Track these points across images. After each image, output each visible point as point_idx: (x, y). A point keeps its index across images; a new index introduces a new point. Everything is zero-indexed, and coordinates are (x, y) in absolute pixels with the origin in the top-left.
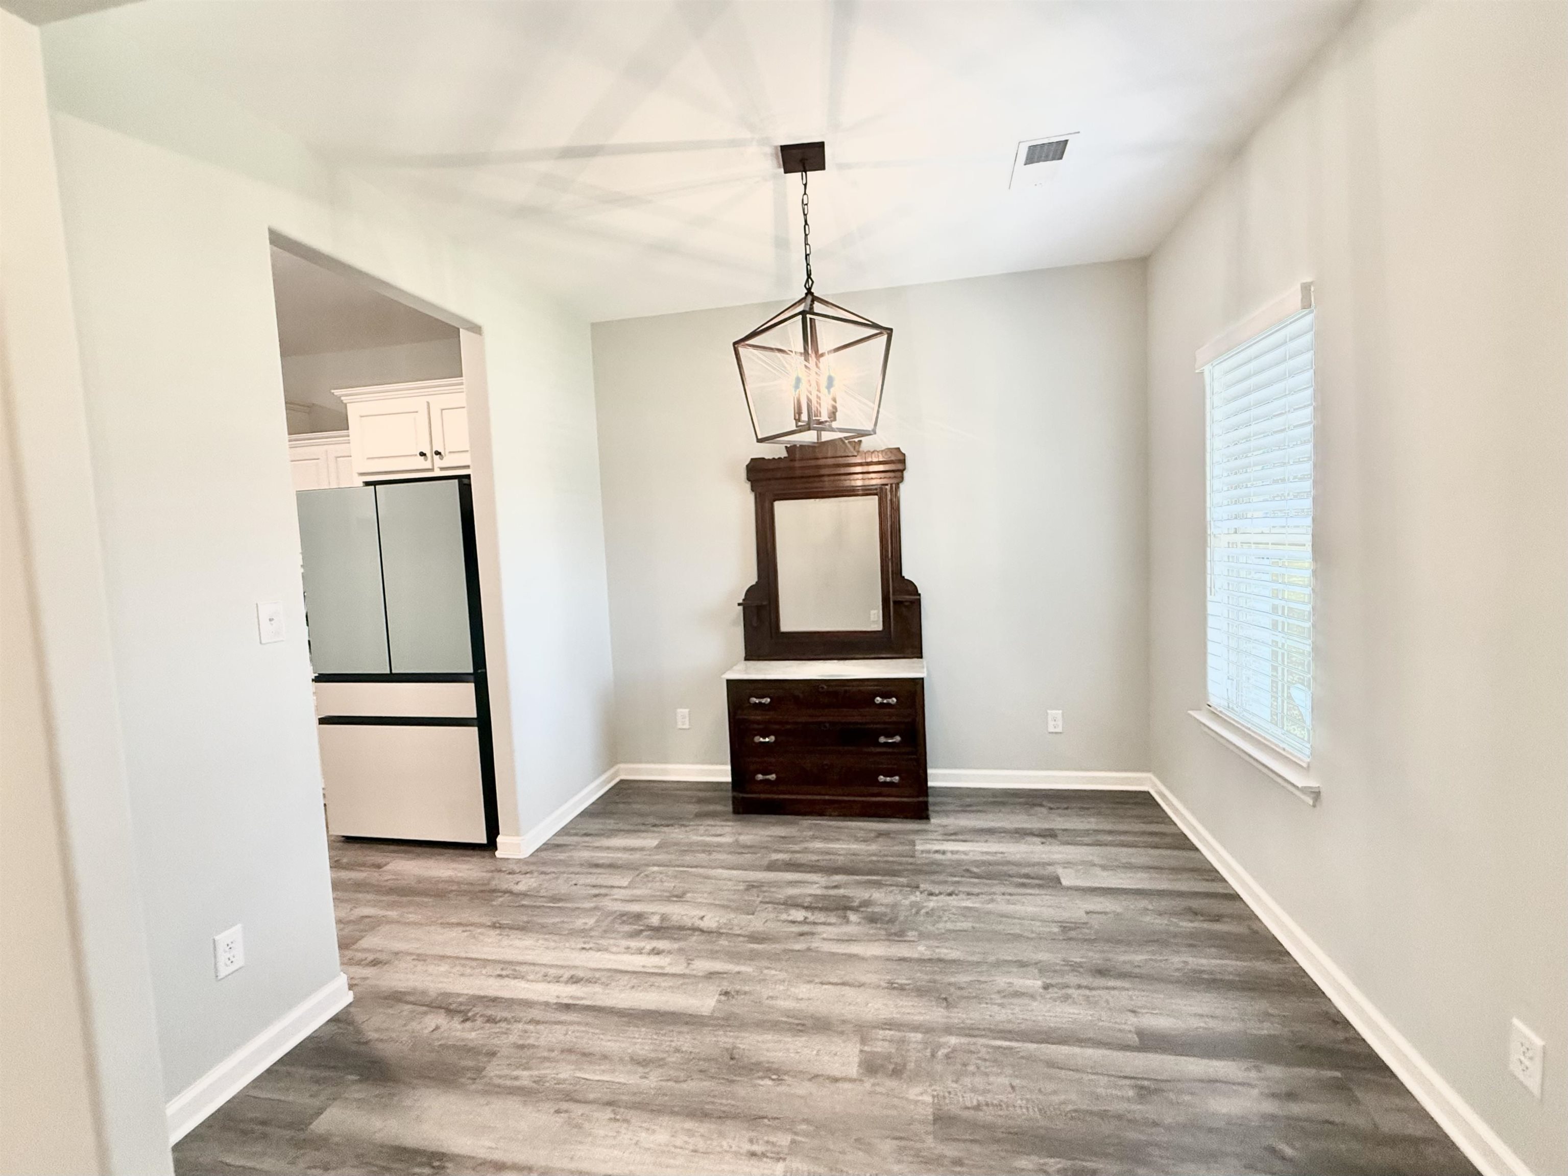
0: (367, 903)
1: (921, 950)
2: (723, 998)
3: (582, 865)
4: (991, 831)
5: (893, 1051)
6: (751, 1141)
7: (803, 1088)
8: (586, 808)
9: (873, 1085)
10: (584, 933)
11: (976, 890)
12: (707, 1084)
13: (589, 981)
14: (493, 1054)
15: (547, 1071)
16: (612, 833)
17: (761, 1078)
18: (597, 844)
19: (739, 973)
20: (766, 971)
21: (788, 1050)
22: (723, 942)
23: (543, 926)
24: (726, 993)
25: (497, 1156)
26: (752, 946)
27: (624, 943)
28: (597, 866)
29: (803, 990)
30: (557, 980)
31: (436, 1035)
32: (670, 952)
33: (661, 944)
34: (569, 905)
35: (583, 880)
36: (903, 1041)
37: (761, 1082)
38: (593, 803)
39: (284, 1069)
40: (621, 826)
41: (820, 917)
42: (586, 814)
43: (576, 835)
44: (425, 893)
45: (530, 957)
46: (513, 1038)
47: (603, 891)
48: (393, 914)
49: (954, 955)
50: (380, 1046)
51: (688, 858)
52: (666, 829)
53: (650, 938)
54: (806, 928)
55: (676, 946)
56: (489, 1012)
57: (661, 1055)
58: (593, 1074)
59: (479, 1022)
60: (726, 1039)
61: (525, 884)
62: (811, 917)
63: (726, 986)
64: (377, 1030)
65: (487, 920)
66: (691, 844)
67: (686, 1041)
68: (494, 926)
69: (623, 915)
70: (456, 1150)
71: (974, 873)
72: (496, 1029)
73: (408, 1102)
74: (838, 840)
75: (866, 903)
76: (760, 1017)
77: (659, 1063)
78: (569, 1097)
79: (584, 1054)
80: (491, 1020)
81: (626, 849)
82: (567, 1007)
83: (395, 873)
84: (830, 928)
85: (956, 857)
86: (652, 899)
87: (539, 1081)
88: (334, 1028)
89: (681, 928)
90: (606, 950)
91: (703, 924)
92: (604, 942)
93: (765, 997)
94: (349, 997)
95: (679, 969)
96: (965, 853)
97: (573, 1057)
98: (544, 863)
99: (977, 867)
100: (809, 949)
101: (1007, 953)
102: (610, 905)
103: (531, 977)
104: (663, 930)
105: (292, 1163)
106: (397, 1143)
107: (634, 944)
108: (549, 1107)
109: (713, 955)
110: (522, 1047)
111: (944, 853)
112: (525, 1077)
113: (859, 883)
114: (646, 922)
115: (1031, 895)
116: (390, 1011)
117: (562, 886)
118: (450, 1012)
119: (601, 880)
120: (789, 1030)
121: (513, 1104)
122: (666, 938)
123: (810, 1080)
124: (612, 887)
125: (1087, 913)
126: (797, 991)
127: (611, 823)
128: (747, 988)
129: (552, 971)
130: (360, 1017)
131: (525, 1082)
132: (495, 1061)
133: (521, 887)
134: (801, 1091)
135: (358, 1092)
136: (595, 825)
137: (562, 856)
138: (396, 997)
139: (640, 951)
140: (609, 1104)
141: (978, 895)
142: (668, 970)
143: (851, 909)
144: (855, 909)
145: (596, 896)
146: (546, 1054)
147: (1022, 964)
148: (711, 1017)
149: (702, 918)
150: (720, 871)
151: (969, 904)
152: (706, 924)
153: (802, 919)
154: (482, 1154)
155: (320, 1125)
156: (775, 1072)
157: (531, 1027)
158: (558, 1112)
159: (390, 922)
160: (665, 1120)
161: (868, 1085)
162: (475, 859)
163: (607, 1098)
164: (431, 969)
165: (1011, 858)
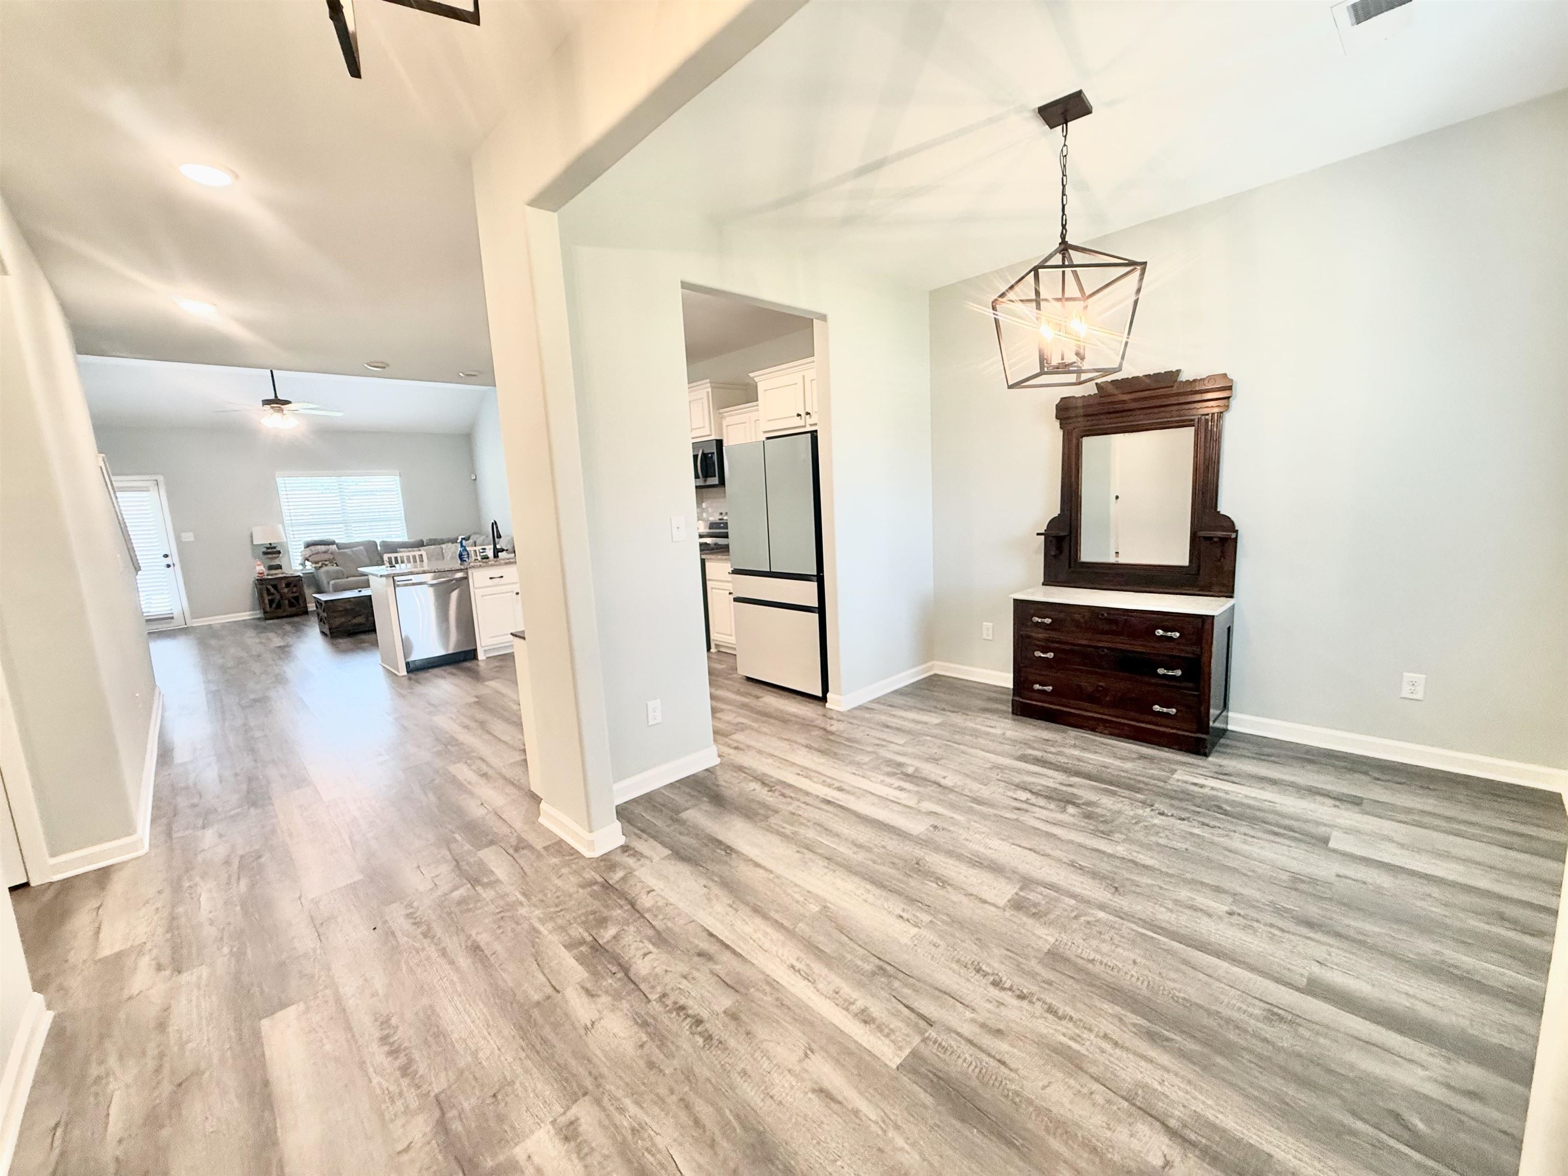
0: (744, 716)
1: (1121, 850)
2: (931, 829)
3: (878, 724)
4: (1274, 782)
5: (1043, 902)
6: (904, 910)
7: (955, 897)
8: (901, 689)
9: (1012, 915)
10: (859, 764)
11: (1212, 823)
12: (892, 871)
13: (848, 792)
14: (777, 812)
15: (802, 831)
16: (910, 708)
17: (931, 881)
18: (893, 713)
19: (952, 818)
20: (972, 823)
21: (960, 873)
22: (952, 796)
23: (835, 754)
24: (935, 827)
25: (758, 860)
26: (972, 805)
27: (881, 778)
28: (887, 727)
29: (995, 843)
30: (830, 786)
31: (753, 793)
32: (909, 791)
33: (907, 785)
34: (856, 745)
35: (873, 733)
36: (1057, 900)
37: (930, 883)
38: (907, 686)
39: (678, 785)
40: (919, 705)
41: (1042, 802)
42: (899, 692)
43: (884, 704)
44: (776, 718)
45: (820, 769)
46: (791, 808)
47: (884, 743)
48: (755, 725)
49: (1150, 862)
50: (722, 788)
51: (957, 737)
52: (949, 713)
53: (902, 779)
54: (1024, 806)
55: (916, 789)
56: (784, 791)
57: (871, 846)
58: (826, 840)
59: (777, 794)
60: (919, 852)
61: (835, 727)
62: (1033, 799)
63: (938, 823)
64: (726, 782)
65: (804, 742)
66: (965, 728)
67: (893, 844)
68: (807, 747)
69: (890, 760)
70: (739, 849)
71: (1226, 810)
72: (784, 800)
73: (727, 819)
74: (1096, 752)
75: (1089, 803)
76: (951, 848)
77: (869, 850)
78: (808, 848)
79: (826, 829)
80: (783, 795)
81: (914, 721)
82: (829, 802)
83: (765, 703)
84: (1045, 812)
85: (1214, 793)
86: (916, 756)
87: (795, 833)
88: (706, 774)
89: (925, 779)
90: (868, 779)
91: (943, 782)
92: (869, 773)
93: (963, 837)
94: (718, 761)
95: (912, 803)
96: (1227, 793)
97: (819, 828)
98: (854, 718)
99: (1231, 806)
100: (1017, 820)
101: (1210, 878)
102: (884, 753)
103: (815, 780)
104: (915, 778)
105: (668, 826)
106: (715, 836)
107: (888, 780)
108: (795, 848)
109: (940, 802)
110: (793, 814)
111: (1202, 786)
112: (789, 829)
113: (1093, 788)
114: (904, 770)
115: (1278, 843)
116: (735, 774)
117: (858, 734)
118: (764, 784)
119: (885, 736)
120: (969, 862)
121: (776, 840)
122: (912, 783)
123: (965, 895)
124: (892, 742)
125: (1338, 876)
126: (989, 842)
127: (911, 701)
128: (952, 828)
129: (829, 780)
130: (719, 772)
131: (788, 832)
132: (776, 816)
133: (833, 729)
134: (954, 898)
135: (706, 807)
136: (900, 700)
137: (867, 716)
138: (740, 769)
139: (890, 785)
140: (827, 858)
141: (1214, 827)
142: (904, 802)
143: (1073, 804)
144: (1077, 805)
145: (878, 745)
146: (804, 821)
147: (1218, 890)
148: (917, 837)
149: (944, 778)
150: (978, 751)
151: (1197, 831)
152: (948, 782)
153: (1024, 799)
154: (752, 856)
155: (684, 815)
156: (942, 882)
157: (803, 806)
158: (798, 852)
159: (752, 729)
160: (856, 879)
161: (1007, 914)
162: (812, 705)
163: (827, 855)
164: (763, 759)
165: (1279, 808)
